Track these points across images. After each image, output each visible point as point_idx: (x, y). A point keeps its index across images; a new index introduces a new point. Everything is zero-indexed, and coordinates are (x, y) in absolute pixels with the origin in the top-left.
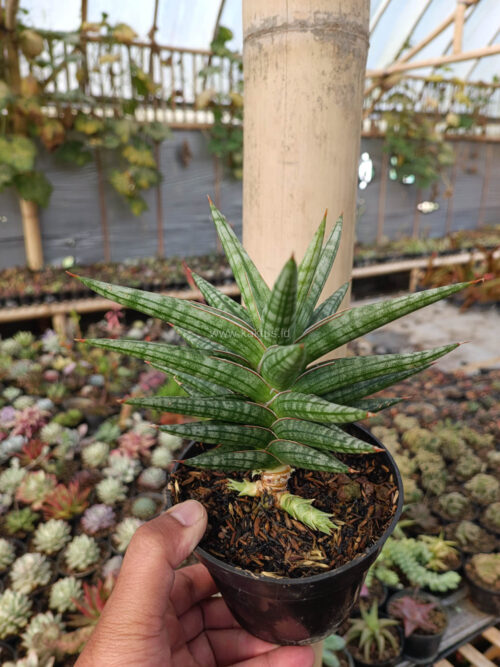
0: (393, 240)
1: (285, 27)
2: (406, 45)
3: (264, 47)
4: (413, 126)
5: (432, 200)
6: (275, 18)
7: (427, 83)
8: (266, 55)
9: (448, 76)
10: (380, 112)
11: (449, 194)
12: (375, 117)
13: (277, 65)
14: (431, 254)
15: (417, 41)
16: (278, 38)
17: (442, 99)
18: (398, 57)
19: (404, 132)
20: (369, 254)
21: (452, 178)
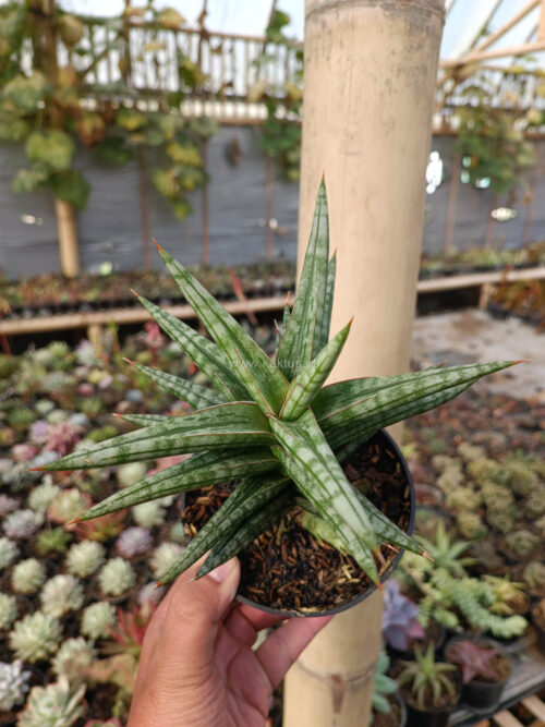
0: (463, 251)
2: (484, 32)
3: (328, 23)
4: (490, 123)
5: (508, 206)
7: (506, 74)
8: (330, 32)
9: (530, 66)
10: (453, 107)
11: (528, 200)
12: (447, 112)
13: (341, 43)
14: (505, 268)
15: (496, 27)
16: (343, 14)
17: (522, 92)
18: (474, 44)
19: (479, 129)
20: (435, 266)
21: (533, 182)
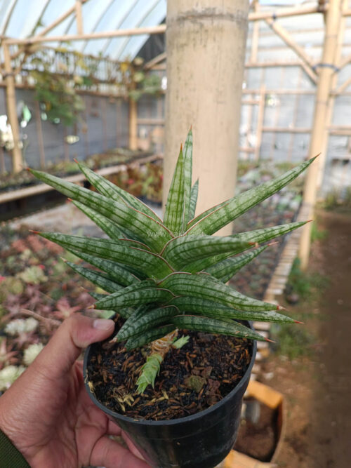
1: (221, 16)
2: (39, 24)
4: (54, 83)
5: (75, 134)
6: (214, 9)
7: (57, 52)
8: (206, 31)
9: (70, 48)
10: (27, 70)
11: (85, 131)
12: (24, 73)
16: (216, 22)
17: (68, 64)
18: (34, 31)
19: (47, 86)
